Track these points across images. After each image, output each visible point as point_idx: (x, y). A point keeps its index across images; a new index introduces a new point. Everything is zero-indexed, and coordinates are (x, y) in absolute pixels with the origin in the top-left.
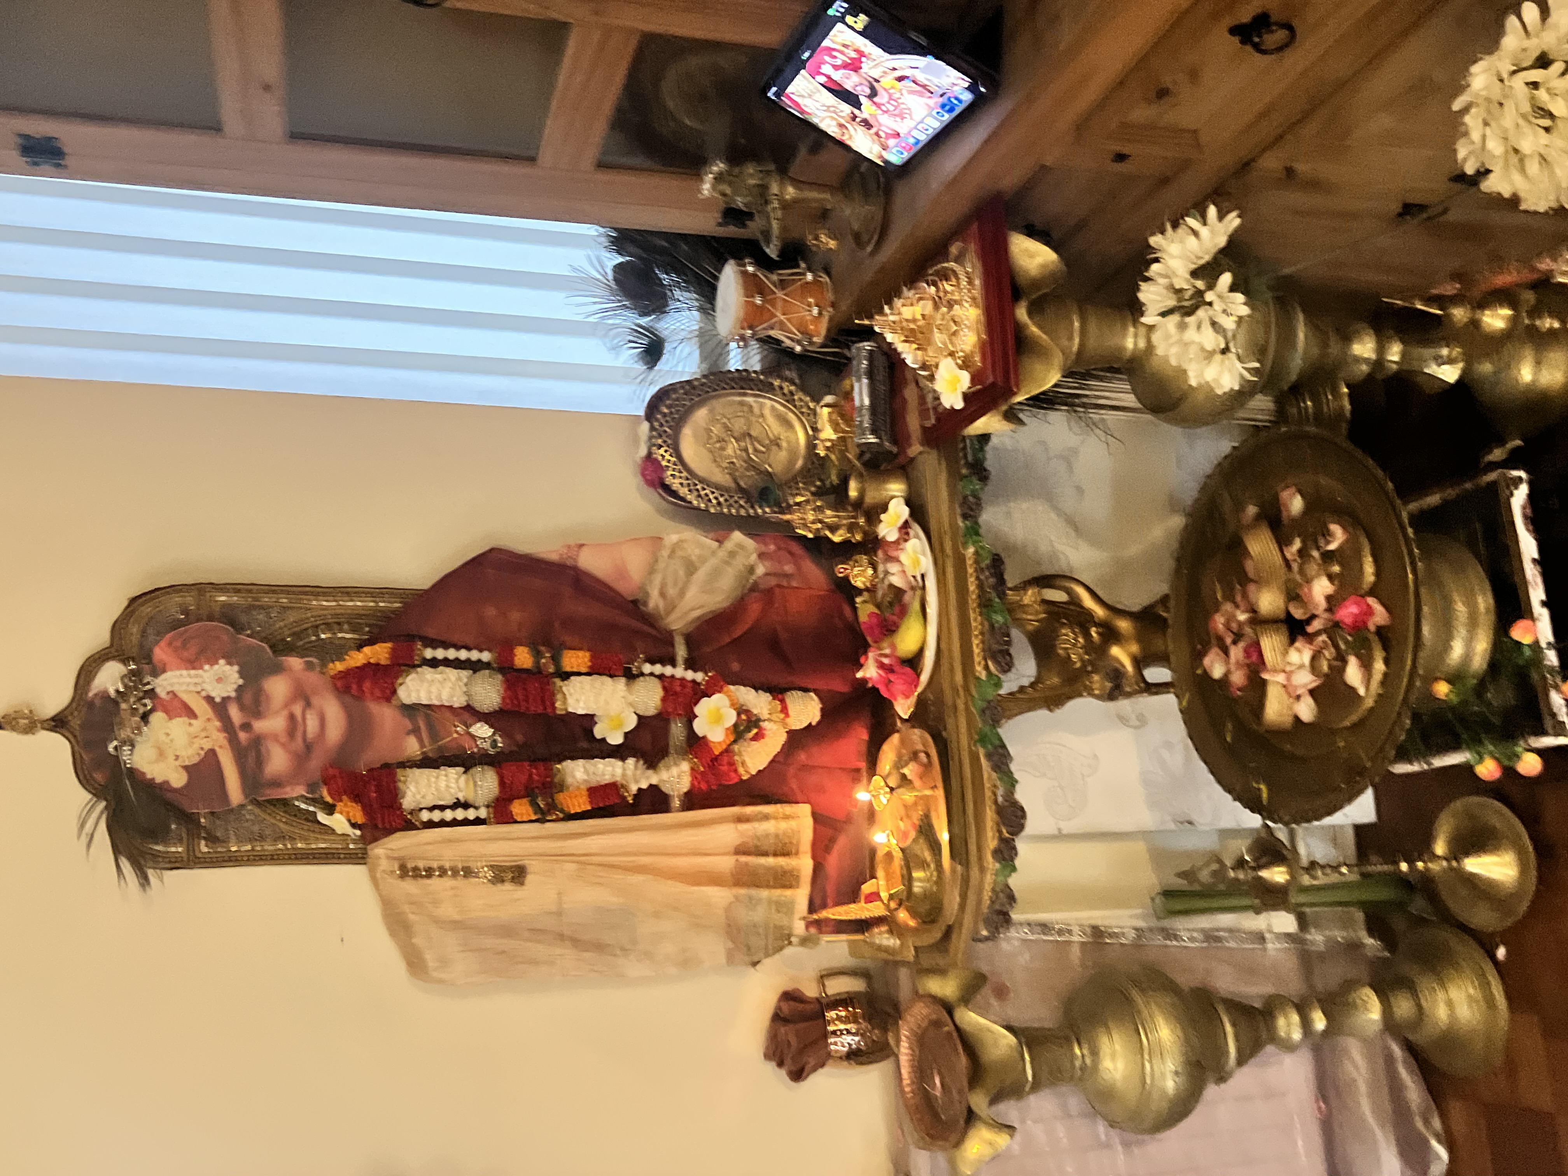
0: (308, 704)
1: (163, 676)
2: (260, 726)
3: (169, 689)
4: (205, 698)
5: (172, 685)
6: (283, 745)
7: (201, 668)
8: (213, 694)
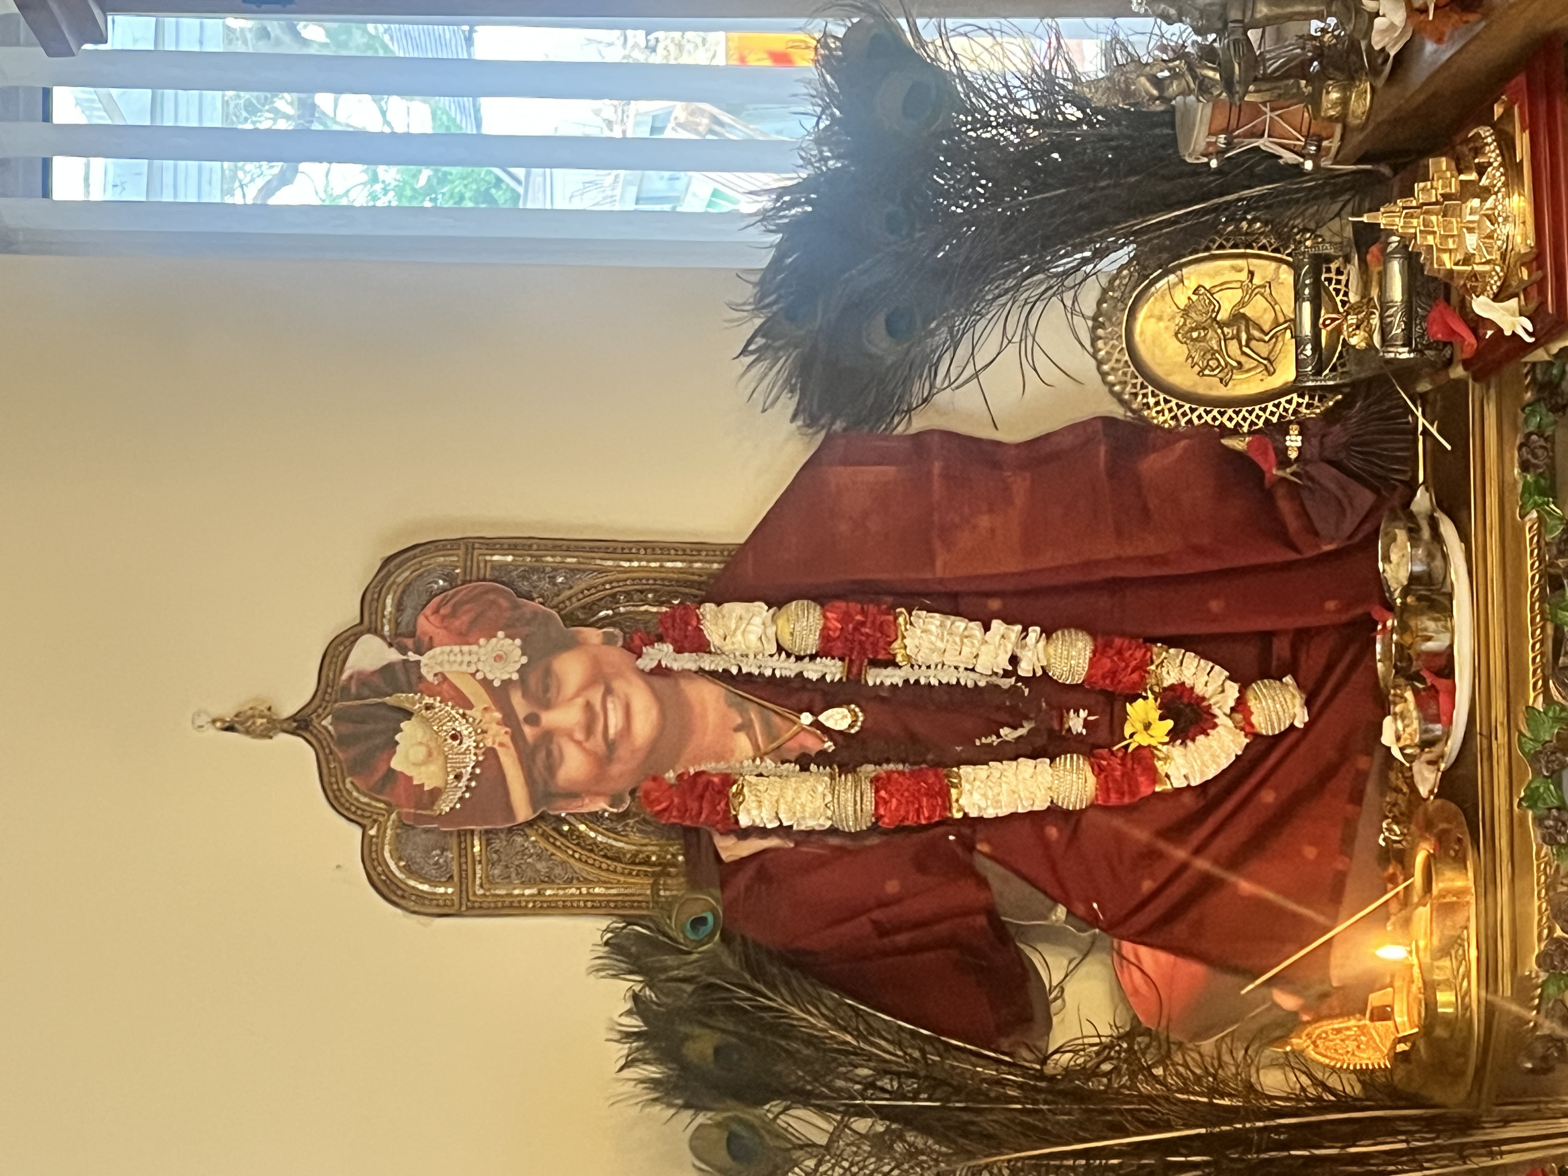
0: (608, 691)
1: (430, 653)
2: (550, 718)
3: (438, 669)
4: (479, 681)
5: (441, 664)
6: (578, 743)
7: (476, 643)
8: (490, 677)
